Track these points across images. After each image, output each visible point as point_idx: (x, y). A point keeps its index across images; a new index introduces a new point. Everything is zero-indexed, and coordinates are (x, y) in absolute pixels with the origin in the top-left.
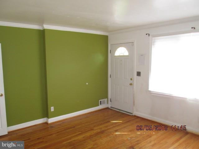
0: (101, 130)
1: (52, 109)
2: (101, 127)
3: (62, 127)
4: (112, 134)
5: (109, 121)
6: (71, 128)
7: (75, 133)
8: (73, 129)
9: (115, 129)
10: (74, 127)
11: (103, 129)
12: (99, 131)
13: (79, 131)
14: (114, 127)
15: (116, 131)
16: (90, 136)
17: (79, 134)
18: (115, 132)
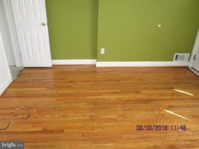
0: (149, 98)
1: (103, 51)
2: (153, 92)
3: (107, 75)
4: (160, 110)
5: (173, 88)
6: (115, 80)
7: (113, 89)
8: (116, 82)
9: (171, 103)
10: (119, 81)
11: (153, 97)
12: (146, 97)
13: (119, 89)
14: (173, 99)
15: (170, 108)
16: (127, 101)
17: (116, 92)
18: (167, 109)
